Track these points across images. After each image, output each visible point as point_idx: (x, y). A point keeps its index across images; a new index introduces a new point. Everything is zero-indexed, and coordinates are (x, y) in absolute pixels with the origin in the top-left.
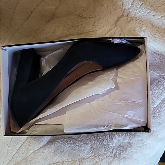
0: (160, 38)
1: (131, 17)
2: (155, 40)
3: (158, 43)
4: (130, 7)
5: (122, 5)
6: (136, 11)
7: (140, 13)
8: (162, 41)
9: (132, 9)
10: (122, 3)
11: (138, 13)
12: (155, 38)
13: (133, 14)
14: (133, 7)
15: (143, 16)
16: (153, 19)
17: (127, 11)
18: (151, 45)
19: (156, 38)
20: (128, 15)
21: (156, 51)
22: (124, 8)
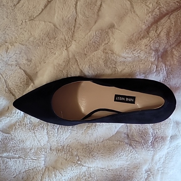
0: (97, 154)
1: (55, 148)
2: (95, 158)
3: (99, 159)
4: (47, 139)
5: (38, 143)
6: (56, 140)
7: (61, 139)
8: (102, 156)
9: (51, 140)
10: (37, 141)
11: (60, 140)
12: (92, 156)
13: (56, 144)
14: (51, 137)
15: (66, 139)
16: (78, 136)
17: (47, 145)
18: (94, 166)
19: (94, 155)
20: (51, 148)
21: (103, 169)
22: (43, 143)
